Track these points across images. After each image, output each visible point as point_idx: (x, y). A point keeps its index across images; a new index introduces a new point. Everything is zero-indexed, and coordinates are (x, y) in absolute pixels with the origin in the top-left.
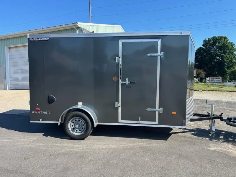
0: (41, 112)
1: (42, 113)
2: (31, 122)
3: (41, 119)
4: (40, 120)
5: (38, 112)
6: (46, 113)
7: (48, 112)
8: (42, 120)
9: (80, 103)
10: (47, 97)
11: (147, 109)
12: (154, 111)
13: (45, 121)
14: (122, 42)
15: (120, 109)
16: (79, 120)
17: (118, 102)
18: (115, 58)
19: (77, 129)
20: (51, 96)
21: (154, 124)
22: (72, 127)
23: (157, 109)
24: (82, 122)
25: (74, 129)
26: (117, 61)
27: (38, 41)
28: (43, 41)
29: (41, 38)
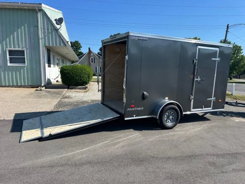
0: (135, 108)
1: (136, 109)
2: (126, 119)
3: (134, 116)
4: (133, 117)
5: (133, 109)
6: (140, 109)
8: (135, 116)
9: (167, 98)
10: (141, 94)
11: (207, 99)
12: (211, 101)
13: (138, 116)
14: (199, 48)
15: (192, 100)
16: (171, 112)
17: (192, 95)
18: (194, 60)
19: (168, 120)
20: (145, 93)
21: (210, 109)
22: (166, 119)
23: (213, 99)
24: (172, 113)
25: (166, 120)
26: (194, 63)
27: (138, 39)
28: (143, 40)
29: (141, 37)
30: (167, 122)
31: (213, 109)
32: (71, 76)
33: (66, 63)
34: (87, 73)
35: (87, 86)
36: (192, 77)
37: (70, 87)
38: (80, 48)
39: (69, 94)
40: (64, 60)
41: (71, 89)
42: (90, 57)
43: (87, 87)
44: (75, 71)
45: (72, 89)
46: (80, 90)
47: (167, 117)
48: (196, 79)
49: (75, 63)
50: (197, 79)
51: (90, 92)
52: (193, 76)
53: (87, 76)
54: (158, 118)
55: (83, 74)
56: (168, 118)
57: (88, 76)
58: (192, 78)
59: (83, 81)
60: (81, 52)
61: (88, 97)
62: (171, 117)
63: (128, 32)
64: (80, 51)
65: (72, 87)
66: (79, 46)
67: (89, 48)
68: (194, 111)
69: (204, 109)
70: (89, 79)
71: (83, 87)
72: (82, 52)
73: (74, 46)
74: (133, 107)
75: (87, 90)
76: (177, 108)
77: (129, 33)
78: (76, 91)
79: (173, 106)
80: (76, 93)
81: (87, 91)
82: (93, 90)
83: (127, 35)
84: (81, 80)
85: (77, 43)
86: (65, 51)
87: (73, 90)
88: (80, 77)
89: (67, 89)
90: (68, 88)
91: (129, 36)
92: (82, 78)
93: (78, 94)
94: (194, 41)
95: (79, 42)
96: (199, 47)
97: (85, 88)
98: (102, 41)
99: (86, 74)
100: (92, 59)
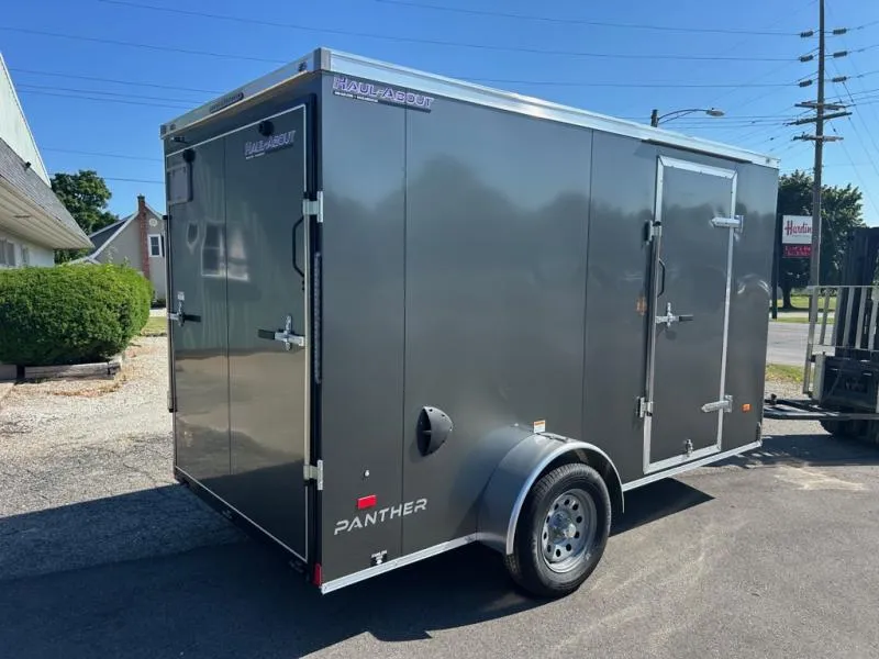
0: (383, 512)
1: (388, 514)
2: (328, 588)
3: (379, 556)
4: (373, 563)
5: (368, 517)
6: (407, 509)
7: (415, 505)
8: (385, 559)
9: (540, 427)
10: (412, 422)
11: (704, 408)
12: (715, 412)
13: (402, 554)
14: (665, 168)
15: (648, 421)
16: (567, 502)
17: (644, 394)
18: (647, 227)
19: (558, 547)
20: (434, 413)
21: (713, 451)
22: (545, 543)
23: (722, 401)
24: (575, 507)
25: (549, 549)
26: (651, 239)
27: (381, 102)
28: (406, 107)
29: (396, 88)
30: (555, 557)
31: (724, 449)
32: (32, 321)
33: (25, 259)
34: (112, 301)
35: (118, 359)
36: (641, 306)
37: (29, 371)
38: (101, 198)
39: (18, 409)
40: (12, 245)
41: (32, 381)
42: (145, 234)
43: (117, 367)
44: (51, 293)
45: (39, 380)
46: (80, 384)
47: (550, 528)
48: (659, 319)
49: (81, 256)
50: (664, 319)
51: (133, 390)
52: (644, 304)
53: (113, 316)
54: (509, 550)
55: (94, 308)
56: (556, 534)
57: (123, 317)
58: (643, 314)
59: (94, 339)
60: (107, 214)
61: (119, 421)
62: (572, 529)
63: (318, 53)
64: (103, 211)
65: (40, 370)
66: (100, 192)
67: (141, 199)
68: (655, 471)
69: (694, 455)
70: (129, 330)
71: (98, 369)
72: (114, 214)
73: (78, 193)
74: (369, 507)
75: (118, 378)
76: (596, 475)
77: (324, 57)
78: (58, 390)
79: (576, 468)
80: (58, 399)
81: (117, 386)
82: (149, 377)
83: (310, 68)
84: (83, 336)
85: (90, 181)
86: (12, 207)
87: (46, 386)
88: (79, 320)
89: (10, 385)
90: (20, 378)
91: (325, 80)
92: (90, 328)
93: (68, 406)
94: (647, 132)
95: (99, 175)
96: (667, 161)
97: (109, 373)
98: (164, 129)
99: (109, 307)
100: (155, 240)
